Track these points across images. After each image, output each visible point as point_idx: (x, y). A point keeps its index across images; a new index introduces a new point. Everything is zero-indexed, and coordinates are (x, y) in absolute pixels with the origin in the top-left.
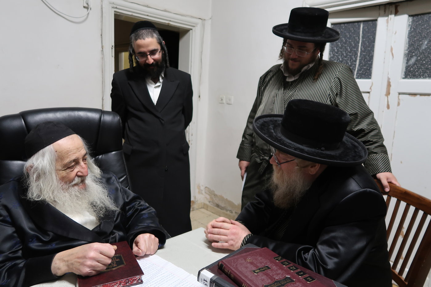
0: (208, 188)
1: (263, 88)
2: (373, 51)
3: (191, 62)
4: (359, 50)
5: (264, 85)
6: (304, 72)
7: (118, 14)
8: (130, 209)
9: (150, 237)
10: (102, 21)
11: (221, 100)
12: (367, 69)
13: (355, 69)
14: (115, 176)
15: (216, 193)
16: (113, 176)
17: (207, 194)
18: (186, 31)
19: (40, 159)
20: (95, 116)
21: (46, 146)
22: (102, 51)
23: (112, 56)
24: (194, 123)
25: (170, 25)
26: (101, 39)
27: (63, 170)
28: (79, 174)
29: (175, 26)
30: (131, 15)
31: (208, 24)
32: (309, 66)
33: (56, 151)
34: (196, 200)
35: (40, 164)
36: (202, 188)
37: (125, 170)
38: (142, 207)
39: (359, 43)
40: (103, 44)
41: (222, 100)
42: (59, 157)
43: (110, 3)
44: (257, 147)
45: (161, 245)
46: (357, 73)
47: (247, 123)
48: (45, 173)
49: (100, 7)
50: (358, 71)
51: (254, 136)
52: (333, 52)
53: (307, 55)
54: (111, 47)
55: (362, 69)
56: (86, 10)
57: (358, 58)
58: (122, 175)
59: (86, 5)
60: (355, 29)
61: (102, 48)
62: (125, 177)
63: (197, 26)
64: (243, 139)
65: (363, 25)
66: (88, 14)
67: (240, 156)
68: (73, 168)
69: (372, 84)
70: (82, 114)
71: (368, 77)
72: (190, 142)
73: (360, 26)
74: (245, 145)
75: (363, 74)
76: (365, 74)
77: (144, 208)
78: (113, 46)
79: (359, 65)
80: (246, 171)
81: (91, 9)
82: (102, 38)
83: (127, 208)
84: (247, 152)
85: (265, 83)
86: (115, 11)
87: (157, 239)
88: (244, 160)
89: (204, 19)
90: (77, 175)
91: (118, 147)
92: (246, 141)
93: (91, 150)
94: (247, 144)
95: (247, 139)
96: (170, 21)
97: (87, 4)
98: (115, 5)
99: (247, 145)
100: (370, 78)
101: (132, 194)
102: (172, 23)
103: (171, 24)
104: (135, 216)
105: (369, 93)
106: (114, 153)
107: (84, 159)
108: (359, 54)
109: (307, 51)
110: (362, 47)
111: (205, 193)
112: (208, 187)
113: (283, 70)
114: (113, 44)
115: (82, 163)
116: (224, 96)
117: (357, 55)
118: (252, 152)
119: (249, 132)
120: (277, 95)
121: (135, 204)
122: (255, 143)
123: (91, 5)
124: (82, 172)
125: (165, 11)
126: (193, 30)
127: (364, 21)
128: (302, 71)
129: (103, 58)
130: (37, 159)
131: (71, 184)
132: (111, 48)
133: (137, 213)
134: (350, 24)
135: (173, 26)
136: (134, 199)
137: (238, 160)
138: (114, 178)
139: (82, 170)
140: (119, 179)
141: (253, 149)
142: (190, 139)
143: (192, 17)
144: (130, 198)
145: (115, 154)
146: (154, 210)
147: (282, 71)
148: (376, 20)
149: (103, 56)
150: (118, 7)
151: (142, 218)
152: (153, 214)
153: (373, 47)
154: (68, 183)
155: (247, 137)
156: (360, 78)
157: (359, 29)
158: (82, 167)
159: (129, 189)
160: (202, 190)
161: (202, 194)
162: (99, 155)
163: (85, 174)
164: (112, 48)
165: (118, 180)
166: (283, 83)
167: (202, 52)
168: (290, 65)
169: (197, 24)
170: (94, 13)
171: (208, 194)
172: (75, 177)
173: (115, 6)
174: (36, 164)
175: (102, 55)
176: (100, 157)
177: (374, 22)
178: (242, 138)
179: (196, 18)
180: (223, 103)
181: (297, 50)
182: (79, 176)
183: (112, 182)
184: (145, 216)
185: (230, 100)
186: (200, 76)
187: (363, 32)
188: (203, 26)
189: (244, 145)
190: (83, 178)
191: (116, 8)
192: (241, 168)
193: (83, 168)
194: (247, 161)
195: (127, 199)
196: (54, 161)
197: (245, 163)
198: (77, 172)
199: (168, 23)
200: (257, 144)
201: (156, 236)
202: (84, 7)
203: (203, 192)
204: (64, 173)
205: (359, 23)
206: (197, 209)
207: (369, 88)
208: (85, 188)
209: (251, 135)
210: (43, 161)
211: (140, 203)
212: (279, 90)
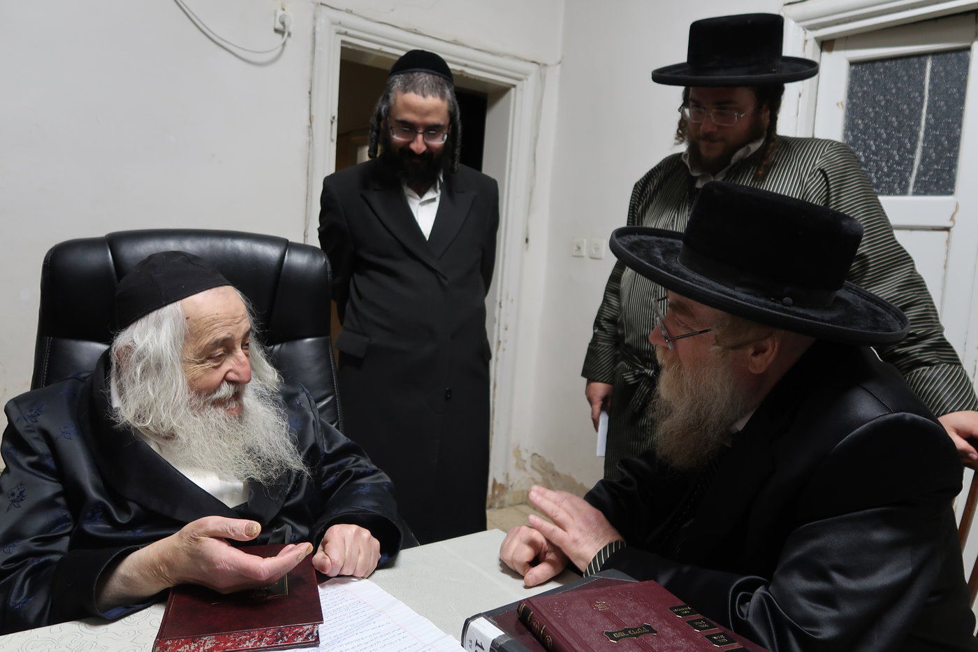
0: (539, 456)
1: (640, 207)
2: (960, 126)
3: (511, 160)
4: (923, 123)
6: (736, 164)
7: (350, 47)
8: (331, 472)
9: (357, 533)
10: (313, 63)
11: (576, 248)
12: (943, 171)
13: (911, 173)
14: (308, 392)
15: (558, 469)
16: (303, 391)
17: (536, 470)
18: (502, 90)
19: (151, 331)
20: (273, 252)
21: (166, 305)
22: (310, 127)
23: (332, 140)
24: (512, 300)
25: (465, 75)
26: (308, 99)
27: (198, 364)
28: (232, 376)
29: (477, 78)
30: (379, 51)
31: (553, 75)
33: (187, 318)
34: (510, 483)
35: (150, 344)
36: (526, 456)
37: (332, 382)
38: (361, 470)
39: (922, 107)
40: (313, 113)
41: (579, 248)
42: (191, 331)
43: (333, 23)
44: (628, 346)
45: (386, 558)
46: (916, 182)
47: (605, 293)
48: (159, 366)
49: (310, 32)
50: (918, 176)
51: (621, 321)
52: (852, 131)
54: (329, 118)
55: (929, 170)
56: (279, 36)
57: (920, 144)
58: (324, 393)
59: (279, 26)
60: (911, 72)
61: (311, 122)
62: (330, 398)
63: (527, 79)
64: (596, 331)
65: (933, 62)
66: (284, 44)
67: (590, 372)
68: (220, 360)
69: (957, 207)
71: (946, 189)
72: (502, 344)
73: (923, 65)
74: (600, 345)
75: (931, 183)
76: (937, 182)
77: (364, 472)
78: (334, 118)
79: (923, 161)
80: (603, 408)
81: (289, 35)
82: (310, 98)
83: (326, 468)
84: (604, 360)
85: (646, 195)
86: (343, 42)
87: (376, 543)
88: (597, 381)
89: (545, 62)
90: (225, 379)
91: (320, 330)
92: (602, 334)
93: (261, 327)
94: (604, 341)
95: (604, 330)
96: (466, 65)
97: (283, 23)
98: (343, 26)
99: (604, 345)
100: (951, 193)
101: (342, 439)
102: (469, 71)
103: (467, 73)
104: (341, 487)
105: (947, 229)
106: (309, 340)
107: (245, 345)
108: (922, 134)
110: (930, 116)
111: (532, 467)
112: (539, 454)
113: (687, 162)
114: (335, 113)
115: (240, 352)
116: (585, 241)
117: (917, 136)
118: (615, 361)
119: (608, 314)
120: (673, 221)
121: (347, 463)
122: (622, 337)
123: (291, 27)
124: (237, 373)
125: (455, 43)
126: (518, 87)
127: (934, 54)
128: (733, 162)
129: (310, 144)
130: (145, 331)
131: (210, 397)
132: (330, 123)
133: (348, 480)
134: (899, 61)
135: (473, 77)
136: (345, 451)
137: (585, 380)
138: (303, 396)
139: (239, 369)
140: (318, 401)
141: (618, 352)
142: (501, 339)
143: (516, 58)
144: (335, 447)
145: (311, 343)
146: (389, 480)
147: (686, 166)
148: (968, 49)
149: (311, 138)
150: (350, 32)
151: (354, 493)
152: (385, 488)
153: (960, 115)
154: (204, 394)
155: (603, 324)
156: (925, 194)
157: (923, 73)
158: (238, 360)
159: (337, 427)
160: (525, 461)
161: (525, 469)
162: (275, 344)
163: (244, 378)
164: (332, 122)
165: (313, 402)
166: (687, 193)
167: (536, 139)
169: (526, 74)
170: (297, 46)
171: (539, 471)
172: (222, 382)
173: (344, 30)
174: (140, 345)
175: (310, 136)
176: (277, 347)
177: (961, 54)
178: (594, 329)
179: (526, 60)
180: (582, 257)
181: (714, 110)
182: (230, 382)
183: (298, 403)
184: (363, 491)
185: (597, 249)
186: (531, 194)
187: (932, 80)
188: (542, 78)
189: (597, 344)
190: (238, 387)
191: (346, 34)
192: (590, 401)
193: (241, 364)
194: (605, 382)
195: (329, 447)
196: (181, 339)
197: (600, 388)
198: (227, 372)
199: (461, 71)
200: (627, 341)
201: (374, 534)
202: (276, 31)
203: (528, 466)
204: (198, 370)
205: (922, 59)
206: (511, 505)
207: (949, 217)
208: (241, 413)
209: (613, 321)
210: (158, 337)
211: (357, 460)
212: (678, 209)
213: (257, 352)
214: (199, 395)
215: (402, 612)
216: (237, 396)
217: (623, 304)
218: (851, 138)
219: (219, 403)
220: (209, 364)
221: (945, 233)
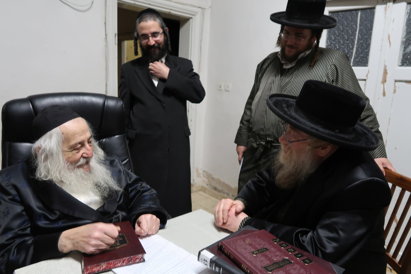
0: (206, 172)
1: (260, 75)
2: (370, 39)
3: (191, 50)
4: (357, 37)
5: (261, 73)
6: (300, 59)
7: (121, 2)
8: (132, 191)
9: (152, 217)
10: (106, 10)
11: (219, 87)
12: (364, 57)
13: (352, 57)
14: (118, 158)
15: (214, 176)
16: (116, 158)
18: (186, 20)
19: (48, 141)
20: (99, 101)
21: (53, 128)
22: (106, 38)
23: (116, 44)
24: (193, 109)
25: (171, 14)
27: (69, 152)
28: (85, 155)
29: (176, 15)
30: (134, 4)
31: (208, 13)
32: (306, 53)
33: (63, 133)
34: (195, 183)
35: (48, 146)
36: (201, 172)
37: (128, 153)
38: (144, 189)
39: (356, 31)
40: (107, 32)
41: (220, 87)
42: (66, 139)
44: (254, 132)
45: (162, 225)
46: (354, 61)
48: (52, 154)
50: (354, 59)
51: (251, 121)
52: (330, 40)
53: (303, 42)
54: (114, 35)
55: (358, 57)
57: (355, 46)
58: (125, 157)
60: (353, 17)
61: (106, 36)
62: (128, 160)
63: (197, 15)
64: (241, 125)
65: (361, 13)
66: (93, 2)
67: (238, 141)
68: (79, 150)
69: (369, 71)
70: (87, 99)
71: (365, 64)
73: (357, 14)
74: (242, 131)
75: (359, 62)
76: (362, 61)
77: (146, 190)
78: (116, 34)
79: (356, 53)
80: (243, 156)
82: (105, 26)
83: (130, 189)
84: (245, 137)
85: (262, 70)
86: (118, 0)
87: (158, 220)
88: (241, 145)
89: (204, 7)
90: (82, 156)
91: (121, 131)
92: (244, 127)
93: (95, 133)
94: (244, 129)
95: (244, 125)
96: (171, 10)
99: (244, 131)
100: (367, 66)
101: (134, 177)
102: (173, 12)
104: (137, 197)
105: (365, 80)
106: (117, 136)
107: (89, 142)
108: (356, 42)
109: (304, 37)
110: (359, 35)
111: (204, 176)
113: (280, 57)
114: (116, 32)
115: (87, 145)
116: (223, 84)
117: (354, 43)
118: (249, 137)
119: (246, 118)
120: (274, 82)
121: (138, 186)
122: (251, 129)
124: (87, 154)
126: (193, 18)
127: (362, 9)
128: (299, 58)
129: (106, 46)
130: (45, 141)
131: (76, 165)
133: (139, 194)
134: (348, 12)
135: (174, 15)
136: (136, 181)
137: (236, 145)
138: (117, 161)
139: (87, 152)
140: (122, 161)
141: (250, 134)
143: (192, 6)
144: (132, 180)
145: (118, 138)
146: (155, 192)
147: (279, 59)
148: (374, 8)
149: (107, 43)
151: (143, 199)
152: (154, 195)
153: (370, 34)
155: (245, 122)
156: (357, 66)
157: (357, 17)
158: (87, 149)
159: (131, 171)
160: (200, 174)
161: (200, 177)
162: (103, 138)
163: (90, 156)
164: (115, 36)
165: (121, 162)
166: (280, 70)
167: (201, 40)
168: (286, 52)
169: (197, 13)
171: (206, 178)
172: (81, 158)
174: (43, 146)
175: (106, 43)
176: (104, 140)
177: (372, 10)
178: (240, 124)
179: (196, 7)
180: (222, 90)
181: (294, 37)
182: (84, 158)
183: (115, 164)
184: (147, 198)
185: (228, 87)
186: (200, 64)
187: (360, 20)
188: (203, 15)
189: (241, 131)
190: (88, 160)
192: (238, 153)
193: (88, 150)
194: (245, 146)
195: (130, 180)
196: (61, 142)
197: (242, 148)
198: (83, 154)
199: (169, 12)
200: (253, 130)
201: (157, 217)
203: (202, 175)
204: (70, 154)
205: (357, 11)
206: (195, 192)
207: (366, 75)
208: (90, 170)
209: (248, 121)
210: (51, 142)
211: (142, 185)
212: (276, 77)
213: (95, 144)
214: (72, 164)
215: (172, 246)
216: (87, 163)
217: (253, 115)
218: (329, 43)
219: (81, 166)
220: (74, 152)
221: (364, 82)
